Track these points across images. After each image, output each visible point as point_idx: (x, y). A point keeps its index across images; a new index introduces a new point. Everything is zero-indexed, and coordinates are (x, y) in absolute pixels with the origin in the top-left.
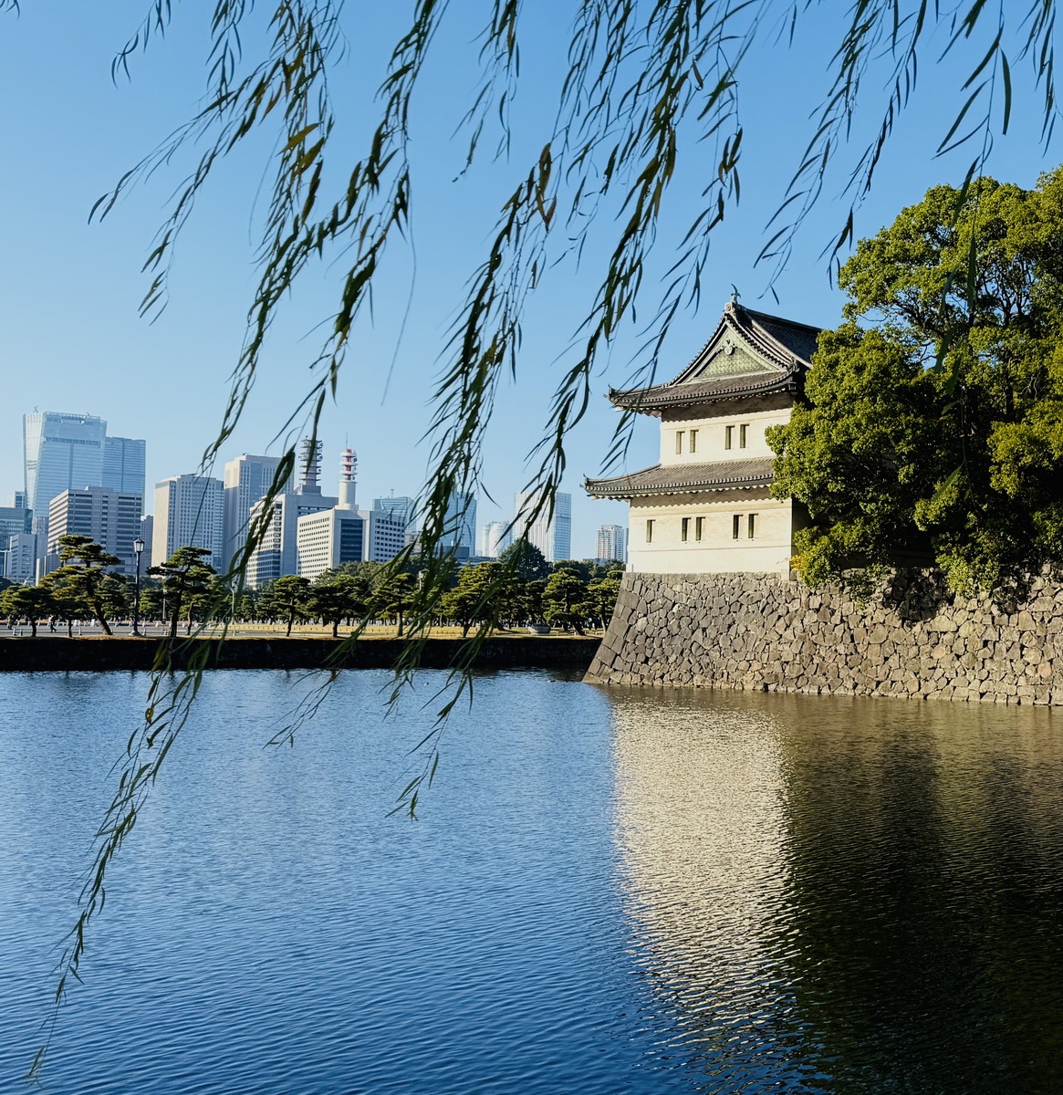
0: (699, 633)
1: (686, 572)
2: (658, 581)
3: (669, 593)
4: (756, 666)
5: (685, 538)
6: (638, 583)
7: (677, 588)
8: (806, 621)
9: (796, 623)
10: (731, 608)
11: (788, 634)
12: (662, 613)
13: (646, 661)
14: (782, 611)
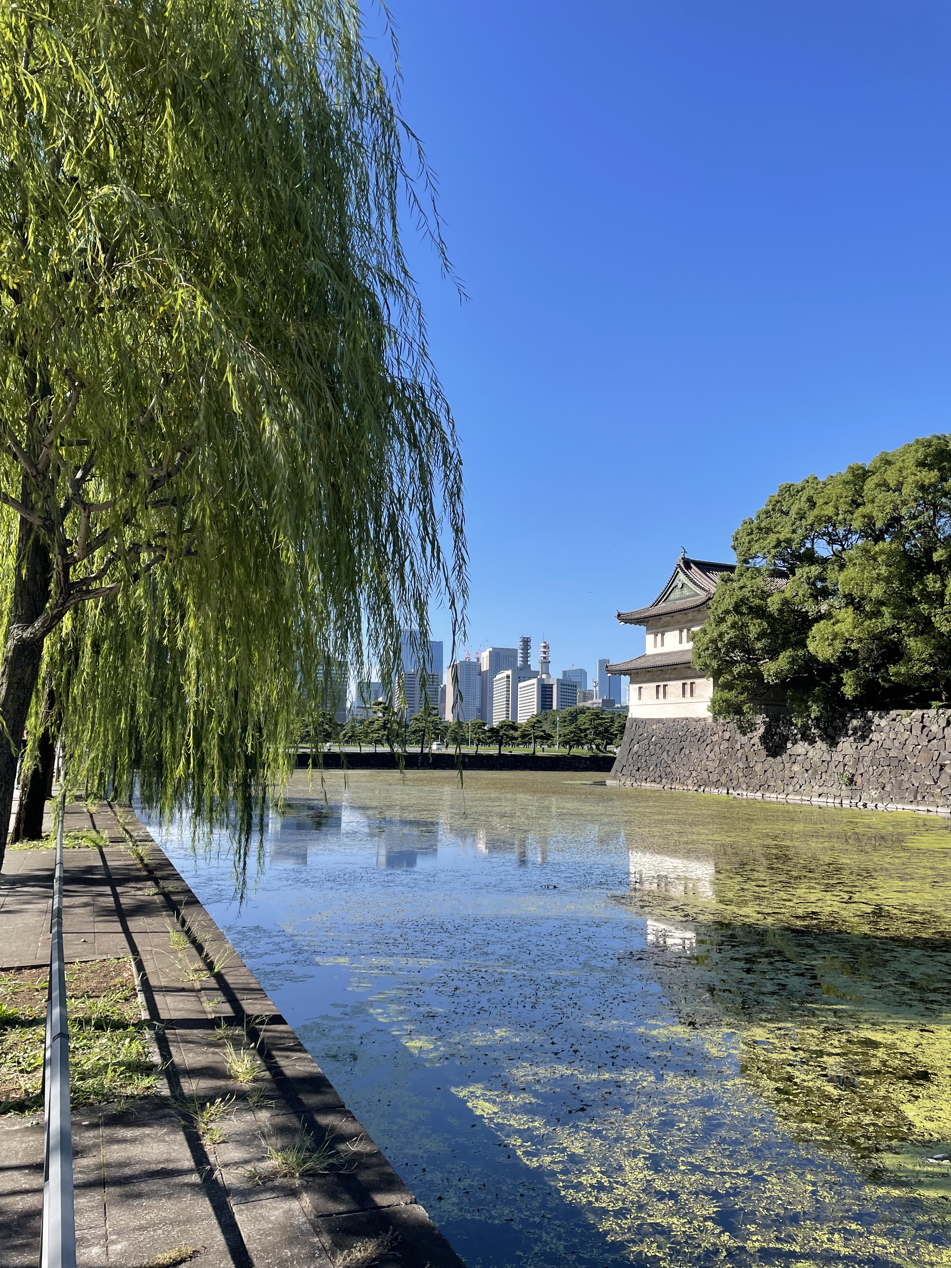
0: (665, 753)
1: (658, 717)
2: (644, 722)
3: (650, 730)
4: (694, 774)
5: (657, 698)
6: (635, 724)
7: (654, 727)
8: (722, 747)
9: (716, 748)
10: (682, 739)
11: (712, 756)
12: (646, 742)
13: (638, 770)
14: (708, 741)
